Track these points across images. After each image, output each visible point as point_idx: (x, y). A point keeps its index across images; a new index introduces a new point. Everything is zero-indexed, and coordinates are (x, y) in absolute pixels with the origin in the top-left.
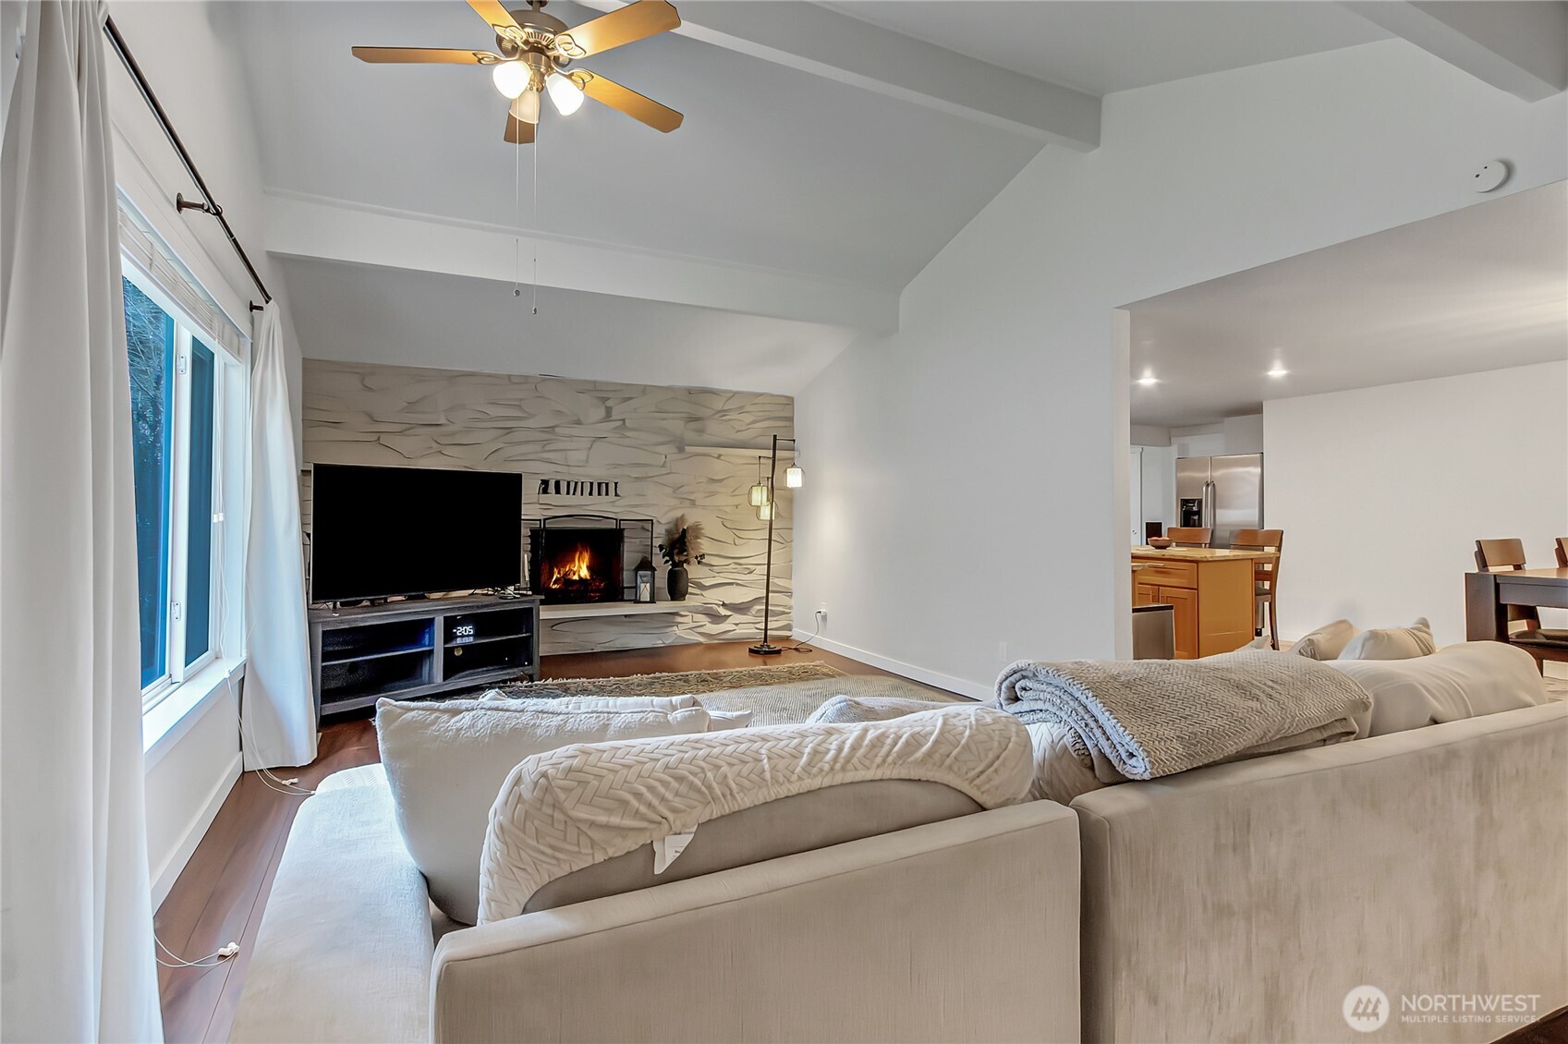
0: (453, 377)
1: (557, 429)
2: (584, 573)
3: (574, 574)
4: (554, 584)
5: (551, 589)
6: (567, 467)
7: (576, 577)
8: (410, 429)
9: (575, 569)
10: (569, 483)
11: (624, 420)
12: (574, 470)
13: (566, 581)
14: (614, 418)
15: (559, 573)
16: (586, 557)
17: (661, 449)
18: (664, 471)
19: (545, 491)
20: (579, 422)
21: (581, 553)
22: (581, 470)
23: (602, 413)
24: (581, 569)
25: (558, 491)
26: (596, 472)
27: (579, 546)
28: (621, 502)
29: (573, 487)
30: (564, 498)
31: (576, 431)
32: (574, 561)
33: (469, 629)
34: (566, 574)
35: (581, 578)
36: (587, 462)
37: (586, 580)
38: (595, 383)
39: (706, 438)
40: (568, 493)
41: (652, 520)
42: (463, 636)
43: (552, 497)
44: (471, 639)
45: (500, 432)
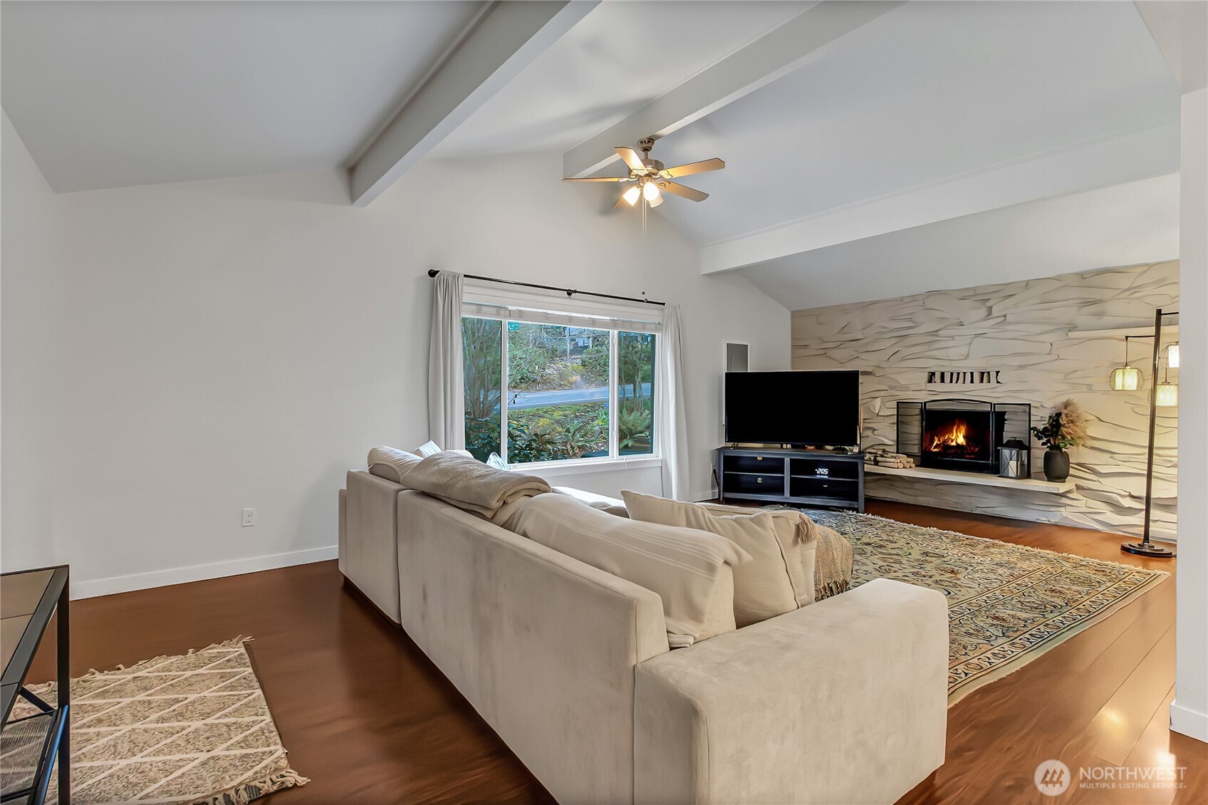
0: (864, 306)
1: (940, 333)
2: (961, 440)
3: (952, 441)
4: (935, 448)
5: (932, 452)
6: (949, 362)
7: (954, 444)
8: (841, 345)
9: (953, 438)
10: (952, 374)
11: (1005, 316)
12: (955, 364)
13: (946, 447)
14: (993, 316)
15: (939, 440)
16: (963, 430)
17: (1049, 338)
18: (1050, 358)
19: (930, 381)
20: (961, 324)
21: (958, 427)
22: (962, 363)
23: (983, 312)
24: (958, 437)
25: (943, 381)
26: (977, 364)
27: (957, 421)
28: (1001, 388)
29: (955, 377)
30: (947, 386)
31: (961, 331)
32: (952, 432)
33: (825, 471)
34: (944, 441)
35: (958, 445)
36: (968, 355)
37: (962, 446)
38: (974, 289)
39: (1106, 320)
40: (951, 382)
41: (1030, 405)
42: (821, 474)
43: (937, 386)
44: (826, 477)
45: (895, 340)
